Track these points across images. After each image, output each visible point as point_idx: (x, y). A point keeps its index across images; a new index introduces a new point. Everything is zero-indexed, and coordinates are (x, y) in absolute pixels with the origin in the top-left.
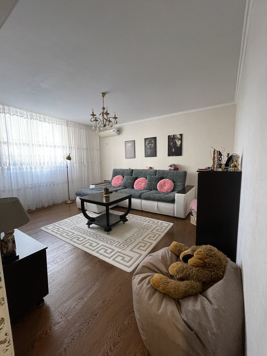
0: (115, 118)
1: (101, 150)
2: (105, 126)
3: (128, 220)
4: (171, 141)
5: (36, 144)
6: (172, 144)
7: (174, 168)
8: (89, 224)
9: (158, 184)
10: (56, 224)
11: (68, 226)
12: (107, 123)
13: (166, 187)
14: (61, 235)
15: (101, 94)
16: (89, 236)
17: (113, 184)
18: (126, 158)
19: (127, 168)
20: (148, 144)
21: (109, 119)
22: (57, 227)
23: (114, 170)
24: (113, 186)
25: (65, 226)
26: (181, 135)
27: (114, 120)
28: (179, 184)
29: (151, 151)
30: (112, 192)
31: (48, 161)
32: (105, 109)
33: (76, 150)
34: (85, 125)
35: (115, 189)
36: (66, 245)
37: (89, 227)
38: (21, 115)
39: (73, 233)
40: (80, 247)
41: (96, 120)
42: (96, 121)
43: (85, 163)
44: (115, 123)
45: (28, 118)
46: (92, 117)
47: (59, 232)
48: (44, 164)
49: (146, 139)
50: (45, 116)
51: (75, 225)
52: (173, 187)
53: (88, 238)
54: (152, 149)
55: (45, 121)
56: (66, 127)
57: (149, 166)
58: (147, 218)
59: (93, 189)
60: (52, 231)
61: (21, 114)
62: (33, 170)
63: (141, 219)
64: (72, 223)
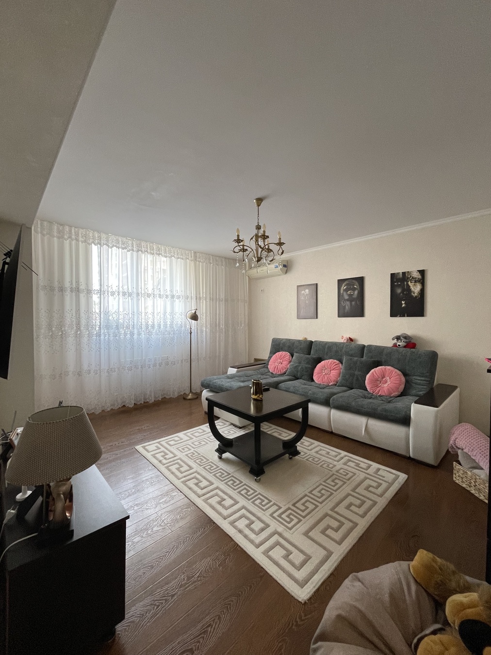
0: (280, 244)
1: (251, 301)
2: (259, 259)
3: (300, 453)
4: (399, 286)
5: (143, 292)
6: (399, 291)
7: (404, 344)
8: (220, 451)
9: (368, 376)
10: (163, 440)
11: (183, 449)
12: (263, 253)
13: (386, 385)
14: (167, 468)
15: (255, 201)
16: (219, 479)
17: (271, 367)
18: (299, 317)
19: (300, 337)
20: (344, 290)
21: (269, 246)
22: (163, 449)
23: (274, 340)
24: (272, 373)
25: (177, 448)
26: (422, 272)
27: (278, 247)
28: (419, 380)
29: (351, 304)
30: (268, 390)
31: (160, 322)
32: (260, 228)
33: (208, 303)
34: (225, 258)
35: (276, 379)
36: (173, 494)
37: (220, 458)
38: (123, 246)
39: (189, 466)
40: (200, 502)
41: (243, 249)
42: (244, 251)
43: (222, 326)
44: (280, 254)
45: (133, 251)
46: (237, 244)
47: (164, 461)
48: (153, 326)
49: (340, 282)
50: (160, 246)
51: (195, 449)
52: (402, 387)
53: (217, 483)
54: (353, 301)
55: (159, 254)
56: (192, 264)
57: (347, 335)
58: (343, 453)
59: (232, 377)
60: (154, 456)
61: (123, 244)
62: (135, 336)
63: (328, 453)
64: (190, 442)
